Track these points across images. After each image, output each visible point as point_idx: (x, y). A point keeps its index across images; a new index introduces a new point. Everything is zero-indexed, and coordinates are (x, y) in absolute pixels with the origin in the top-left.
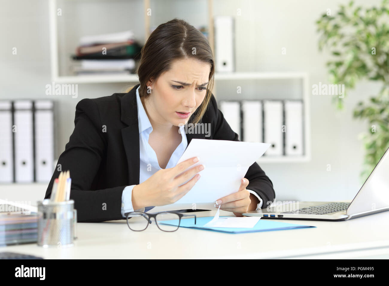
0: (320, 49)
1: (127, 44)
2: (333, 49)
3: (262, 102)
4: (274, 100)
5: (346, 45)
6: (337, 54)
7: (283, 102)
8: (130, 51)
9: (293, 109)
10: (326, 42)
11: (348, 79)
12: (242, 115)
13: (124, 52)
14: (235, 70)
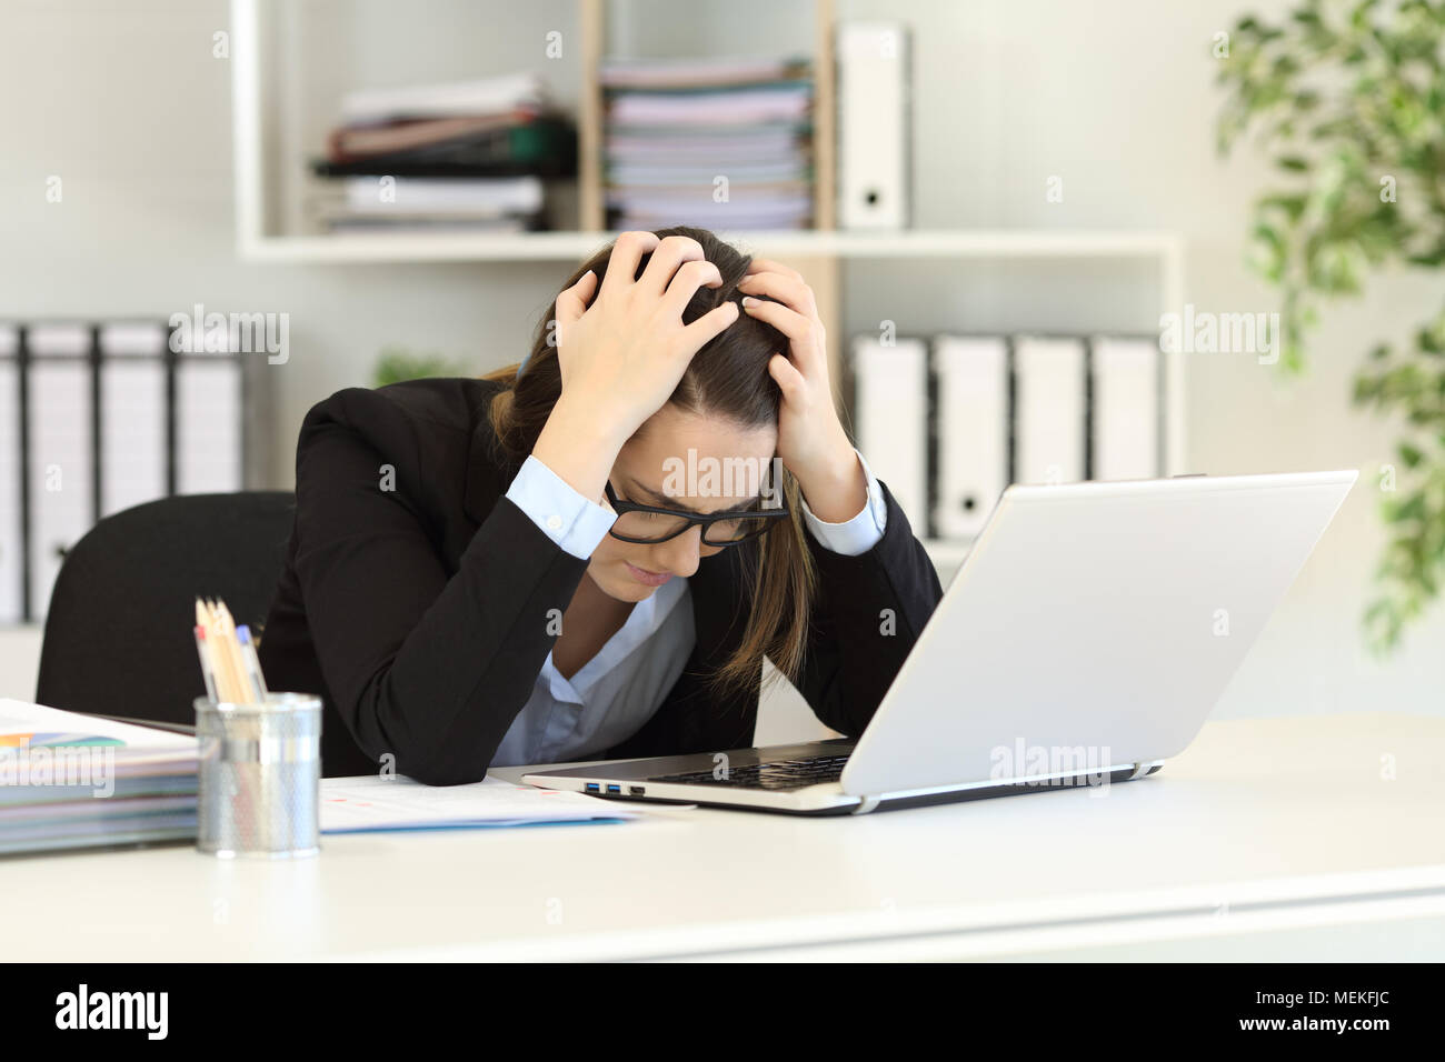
0: (1223, 147)
1: (513, 121)
2: (1279, 147)
3: (1010, 343)
4: (1054, 335)
5: (1321, 133)
6: (1295, 165)
7: (1087, 343)
8: (523, 148)
9: (1122, 367)
10: (1242, 124)
11: (1330, 258)
12: (933, 387)
13: (501, 151)
14: (910, 222)
